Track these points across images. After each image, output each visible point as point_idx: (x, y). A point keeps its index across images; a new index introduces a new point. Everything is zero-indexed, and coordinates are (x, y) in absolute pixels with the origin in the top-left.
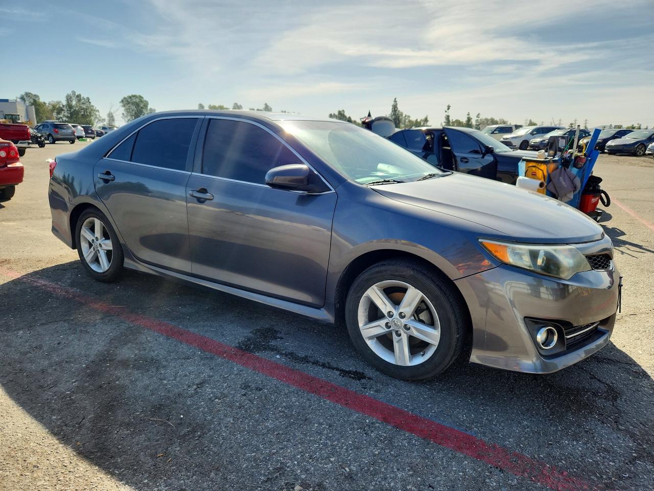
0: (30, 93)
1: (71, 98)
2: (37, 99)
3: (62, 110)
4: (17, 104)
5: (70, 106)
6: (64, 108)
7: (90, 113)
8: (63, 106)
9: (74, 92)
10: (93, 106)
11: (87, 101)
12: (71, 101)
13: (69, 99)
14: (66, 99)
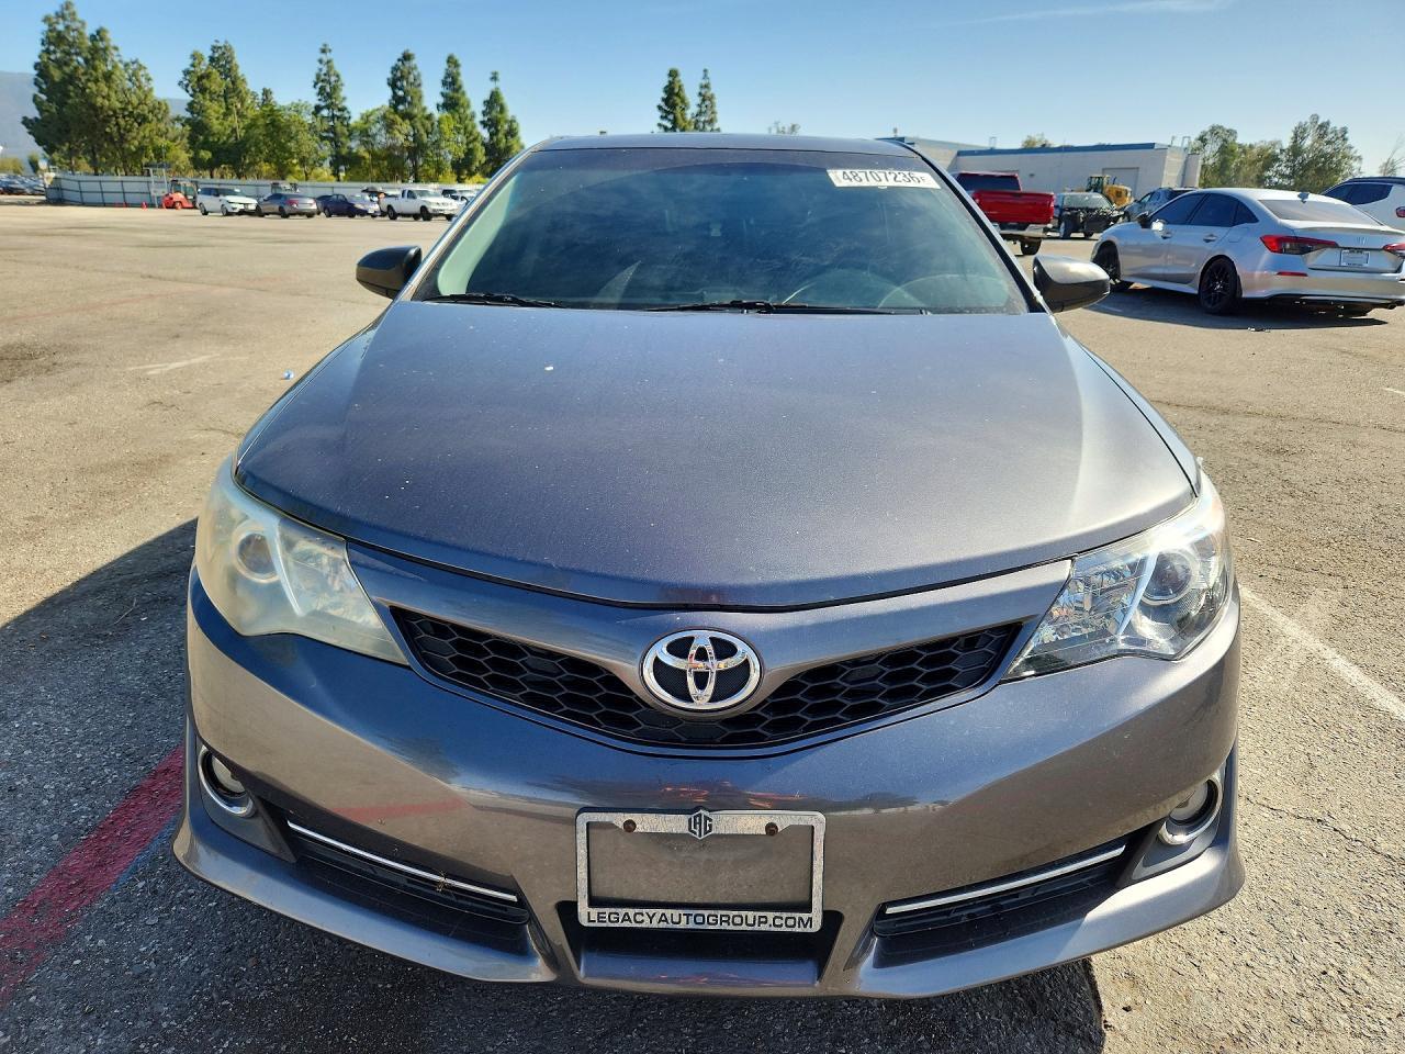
0: (1220, 127)
1: (1305, 130)
2: (1230, 139)
3: (1277, 159)
4: (1168, 151)
5: (1296, 150)
6: (1283, 157)
7: (1339, 163)
8: (1282, 151)
9: (1315, 118)
10: (1351, 148)
11: (1340, 135)
12: (1303, 139)
13: (1299, 134)
14: (1292, 135)
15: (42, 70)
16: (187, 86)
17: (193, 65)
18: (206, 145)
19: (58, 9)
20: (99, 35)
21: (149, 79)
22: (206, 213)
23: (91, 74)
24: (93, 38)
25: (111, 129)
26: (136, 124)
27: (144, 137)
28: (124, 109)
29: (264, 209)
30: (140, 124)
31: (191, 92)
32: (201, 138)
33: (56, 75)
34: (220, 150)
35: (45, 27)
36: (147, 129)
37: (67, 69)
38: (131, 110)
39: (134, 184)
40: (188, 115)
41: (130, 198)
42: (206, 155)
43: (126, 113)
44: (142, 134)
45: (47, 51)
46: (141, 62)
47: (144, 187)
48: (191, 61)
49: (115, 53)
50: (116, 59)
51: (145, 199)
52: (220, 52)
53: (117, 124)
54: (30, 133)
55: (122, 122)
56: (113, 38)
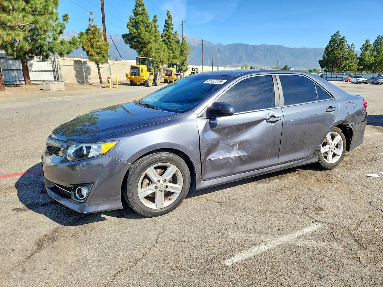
15: (327, 48)
16: (362, 49)
17: (366, 43)
18: (362, 65)
19: (335, 33)
20: (343, 38)
21: (354, 48)
22: (352, 83)
23: (338, 48)
24: (341, 39)
25: (338, 62)
26: (345, 60)
27: (347, 63)
28: (343, 57)
29: (368, 82)
30: (346, 60)
31: (363, 50)
32: (362, 62)
33: (330, 49)
34: (366, 66)
35: (331, 38)
36: (347, 61)
37: (332, 48)
38: (345, 56)
39: (340, 75)
40: (360, 57)
41: (337, 79)
42: (361, 67)
43: (344, 57)
44: (346, 62)
45: (330, 44)
46: (354, 44)
47: (342, 76)
48: (365, 42)
49: (345, 42)
50: (345, 44)
51: (341, 79)
52: (379, 38)
53: (340, 61)
54: (320, 64)
55: (341, 60)
56: (346, 39)
